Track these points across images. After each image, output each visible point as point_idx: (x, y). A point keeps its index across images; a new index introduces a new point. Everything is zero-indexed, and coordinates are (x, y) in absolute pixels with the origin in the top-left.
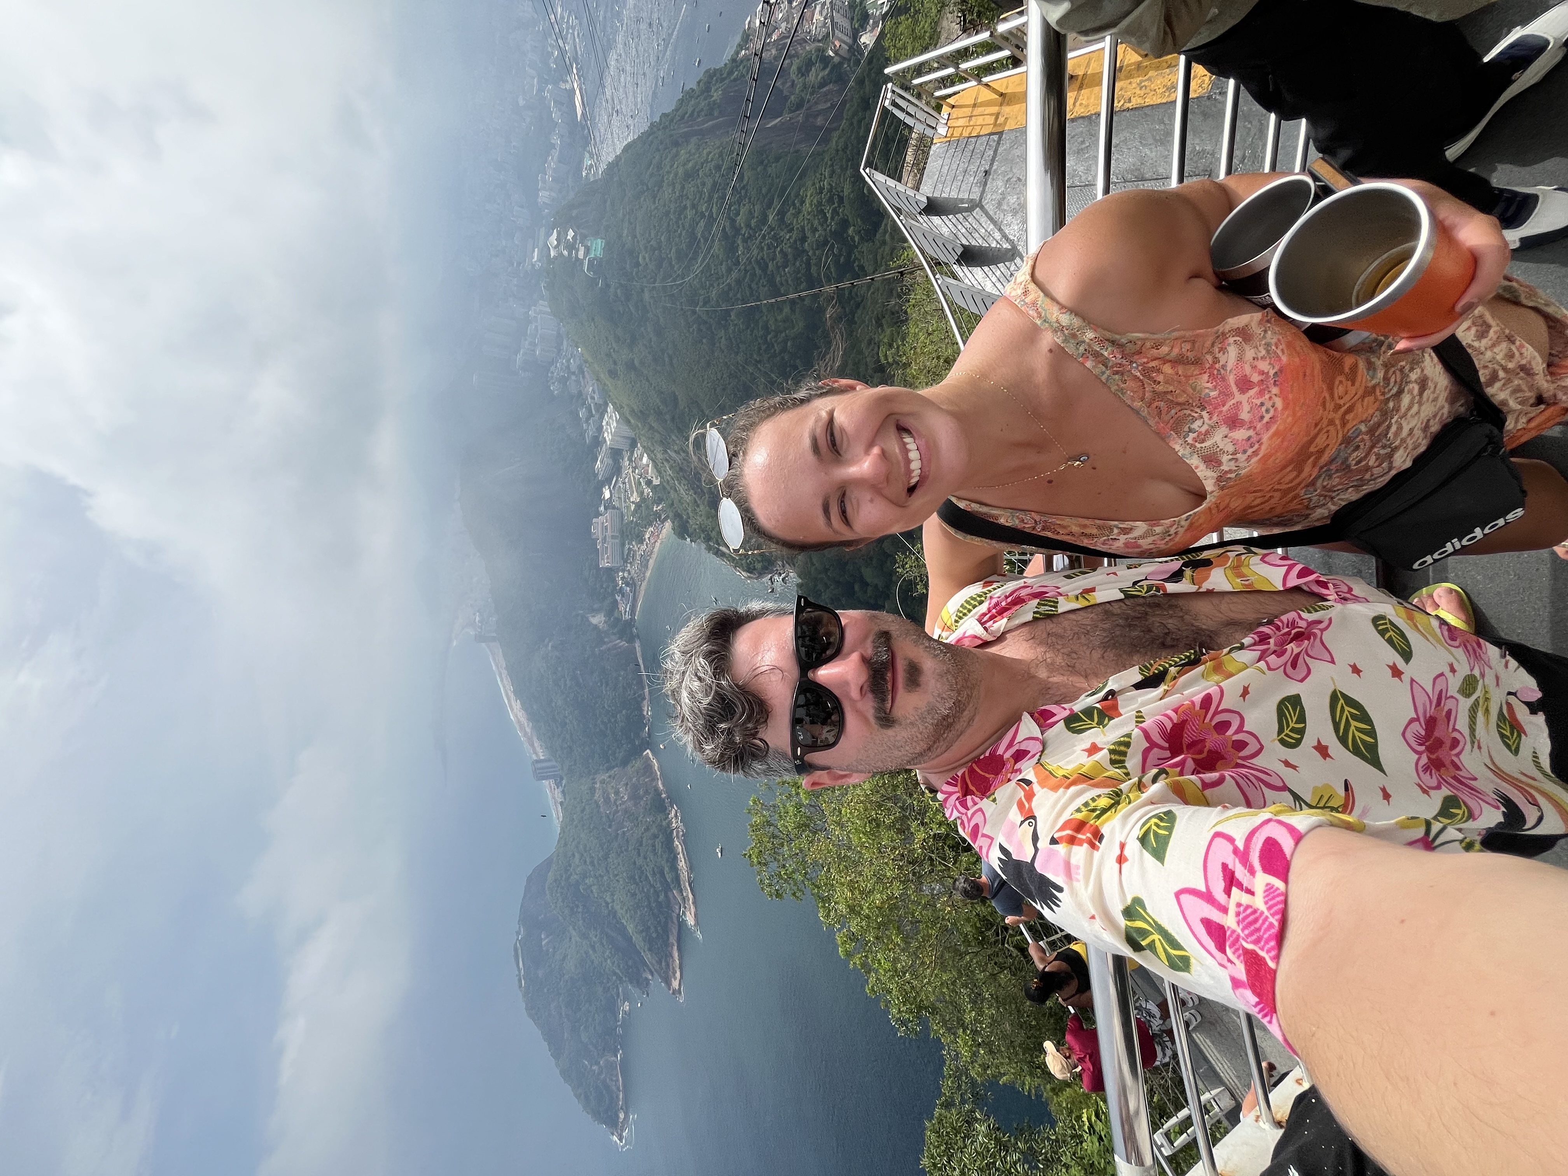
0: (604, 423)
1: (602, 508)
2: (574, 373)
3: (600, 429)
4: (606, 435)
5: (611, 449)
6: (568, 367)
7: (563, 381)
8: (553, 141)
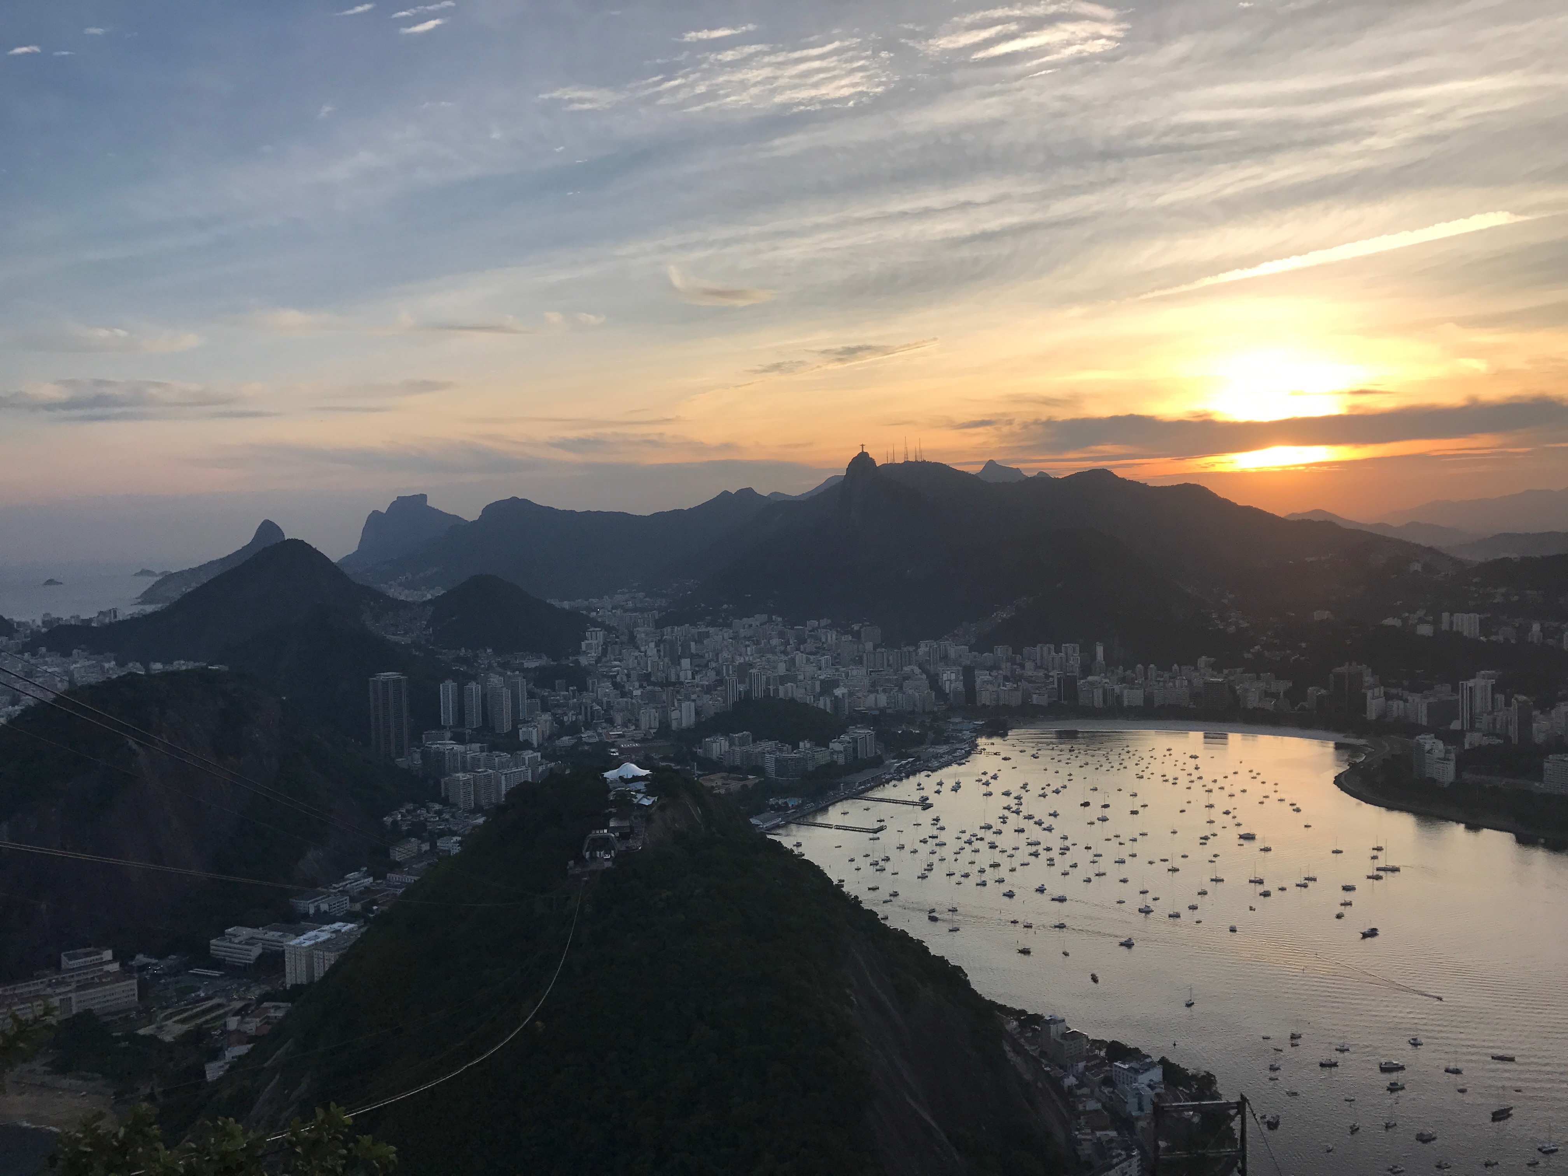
0: (337, 926)
1: (141, 959)
2: (433, 845)
3: (325, 918)
4: (311, 934)
5: (284, 951)
6: (442, 834)
7: (418, 830)
8: (801, 744)
